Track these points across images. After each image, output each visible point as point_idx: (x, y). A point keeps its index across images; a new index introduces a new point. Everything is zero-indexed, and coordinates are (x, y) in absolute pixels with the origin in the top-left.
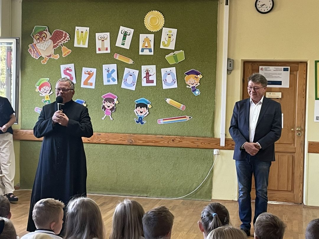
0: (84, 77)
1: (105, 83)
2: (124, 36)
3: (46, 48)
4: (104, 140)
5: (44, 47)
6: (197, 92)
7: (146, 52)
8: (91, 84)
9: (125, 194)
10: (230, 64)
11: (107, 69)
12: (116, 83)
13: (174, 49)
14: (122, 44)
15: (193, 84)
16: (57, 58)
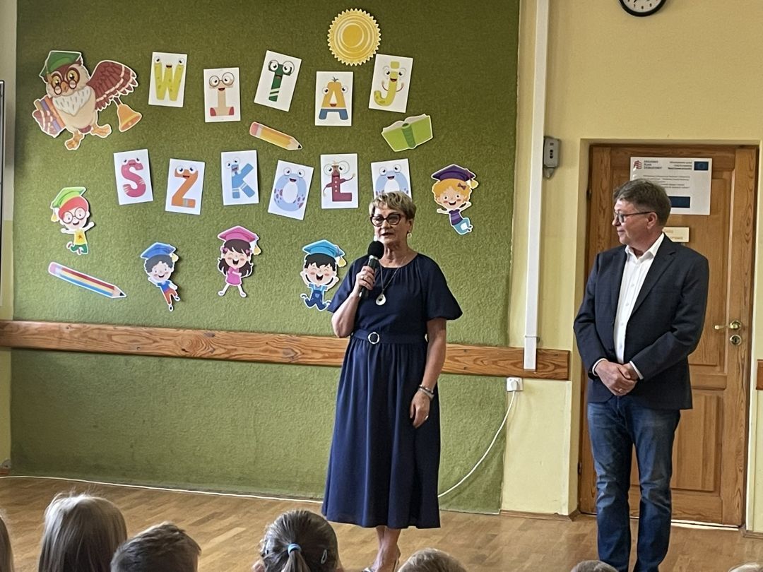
0: (174, 184)
1: (228, 200)
2: (276, 75)
3: (76, 110)
4: (223, 351)
5: (73, 106)
6: (464, 226)
7: (333, 120)
8: (191, 203)
9: (277, 491)
10: (551, 151)
11: (233, 163)
12: (255, 199)
13: (404, 112)
14: (271, 98)
15: (455, 203)
16: (106, 133)
